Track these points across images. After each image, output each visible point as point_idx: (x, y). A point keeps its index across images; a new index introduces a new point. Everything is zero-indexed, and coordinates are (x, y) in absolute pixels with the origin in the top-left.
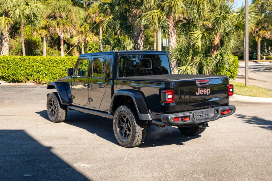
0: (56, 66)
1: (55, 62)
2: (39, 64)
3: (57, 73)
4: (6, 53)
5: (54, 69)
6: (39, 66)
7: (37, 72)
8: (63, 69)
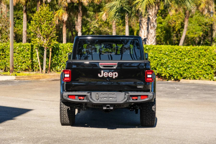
0: (180, 58)
1: (179, 52)
2: (163, 55)
3: (181, 67)
4: (152, 42)
5: (177, 61)
6: (162, 58)
7: (161, 65)
8: (188, 63)
